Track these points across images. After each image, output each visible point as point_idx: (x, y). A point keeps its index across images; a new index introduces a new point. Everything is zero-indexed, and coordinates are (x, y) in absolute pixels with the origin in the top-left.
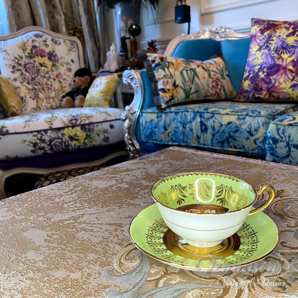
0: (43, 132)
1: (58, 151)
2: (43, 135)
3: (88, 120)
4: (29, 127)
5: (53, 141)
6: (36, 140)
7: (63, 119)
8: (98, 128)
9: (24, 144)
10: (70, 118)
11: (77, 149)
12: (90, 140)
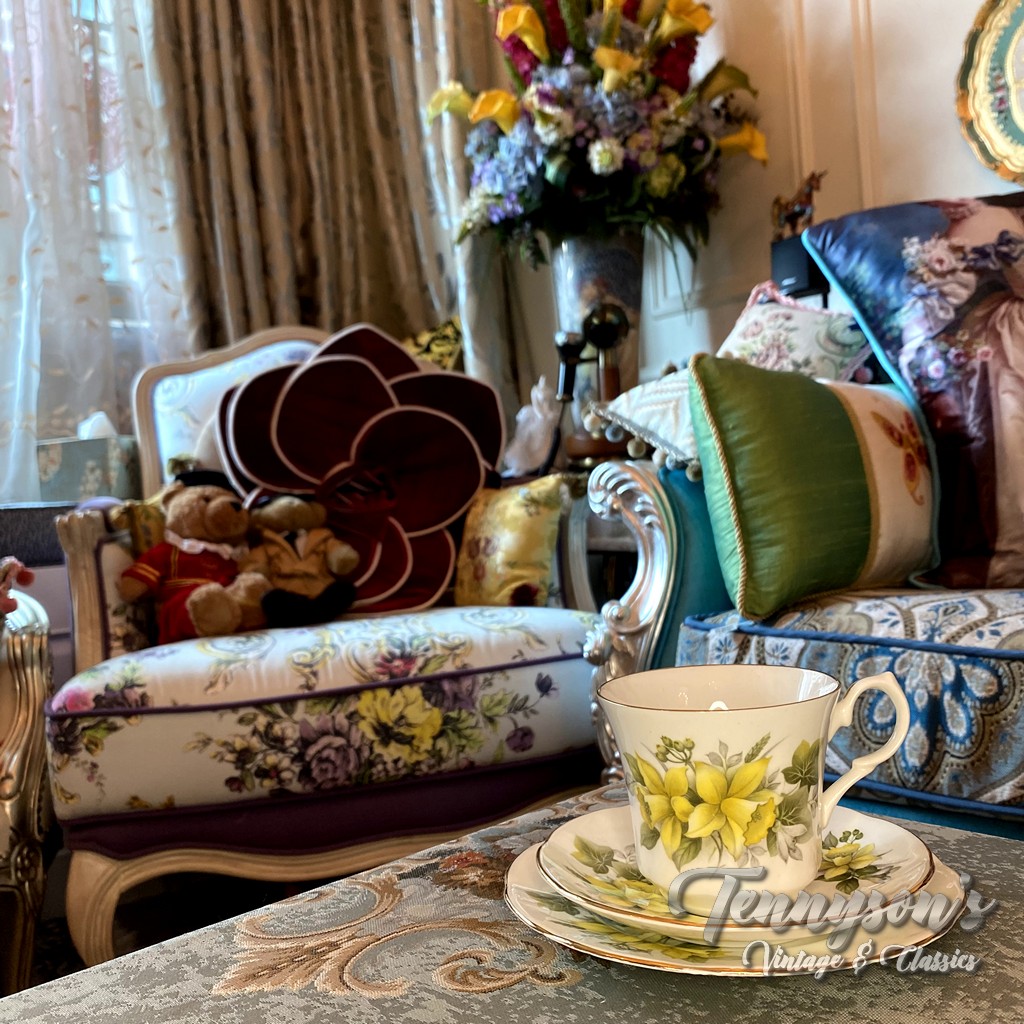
0: (277, 709)
1: (329, 785)
2: (277, 717)
3: (451, 658)
4: (226, 683)
5: (314, 742)
6: (248, 738)
7: (358, 654)
8: (489, 691)
9: (200, 752)
10: (384, 651)
11: (405, 776)
12: (457, 742)
